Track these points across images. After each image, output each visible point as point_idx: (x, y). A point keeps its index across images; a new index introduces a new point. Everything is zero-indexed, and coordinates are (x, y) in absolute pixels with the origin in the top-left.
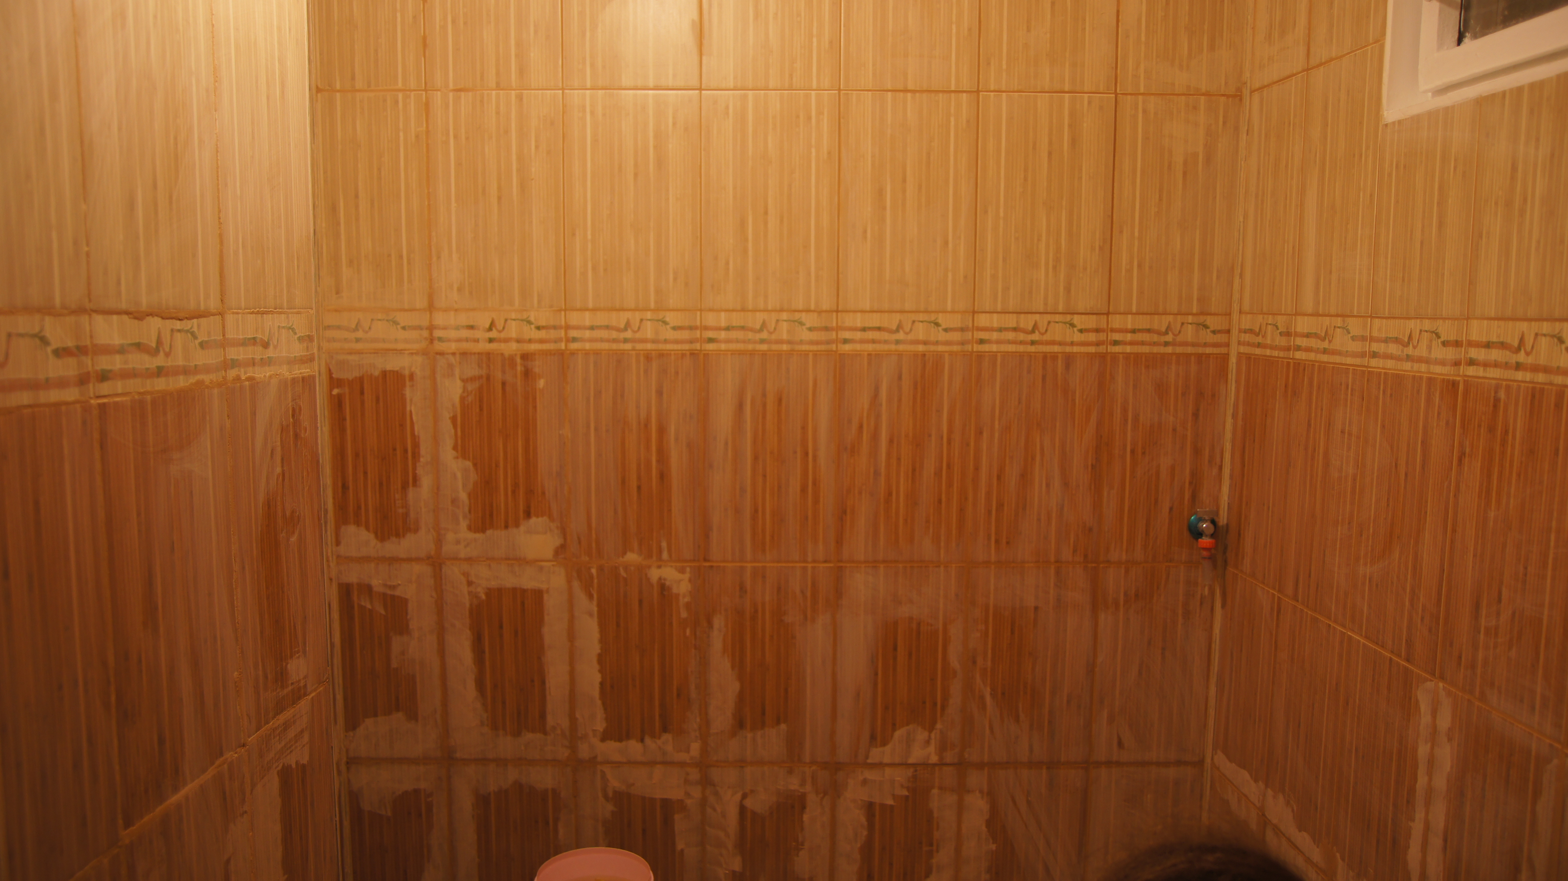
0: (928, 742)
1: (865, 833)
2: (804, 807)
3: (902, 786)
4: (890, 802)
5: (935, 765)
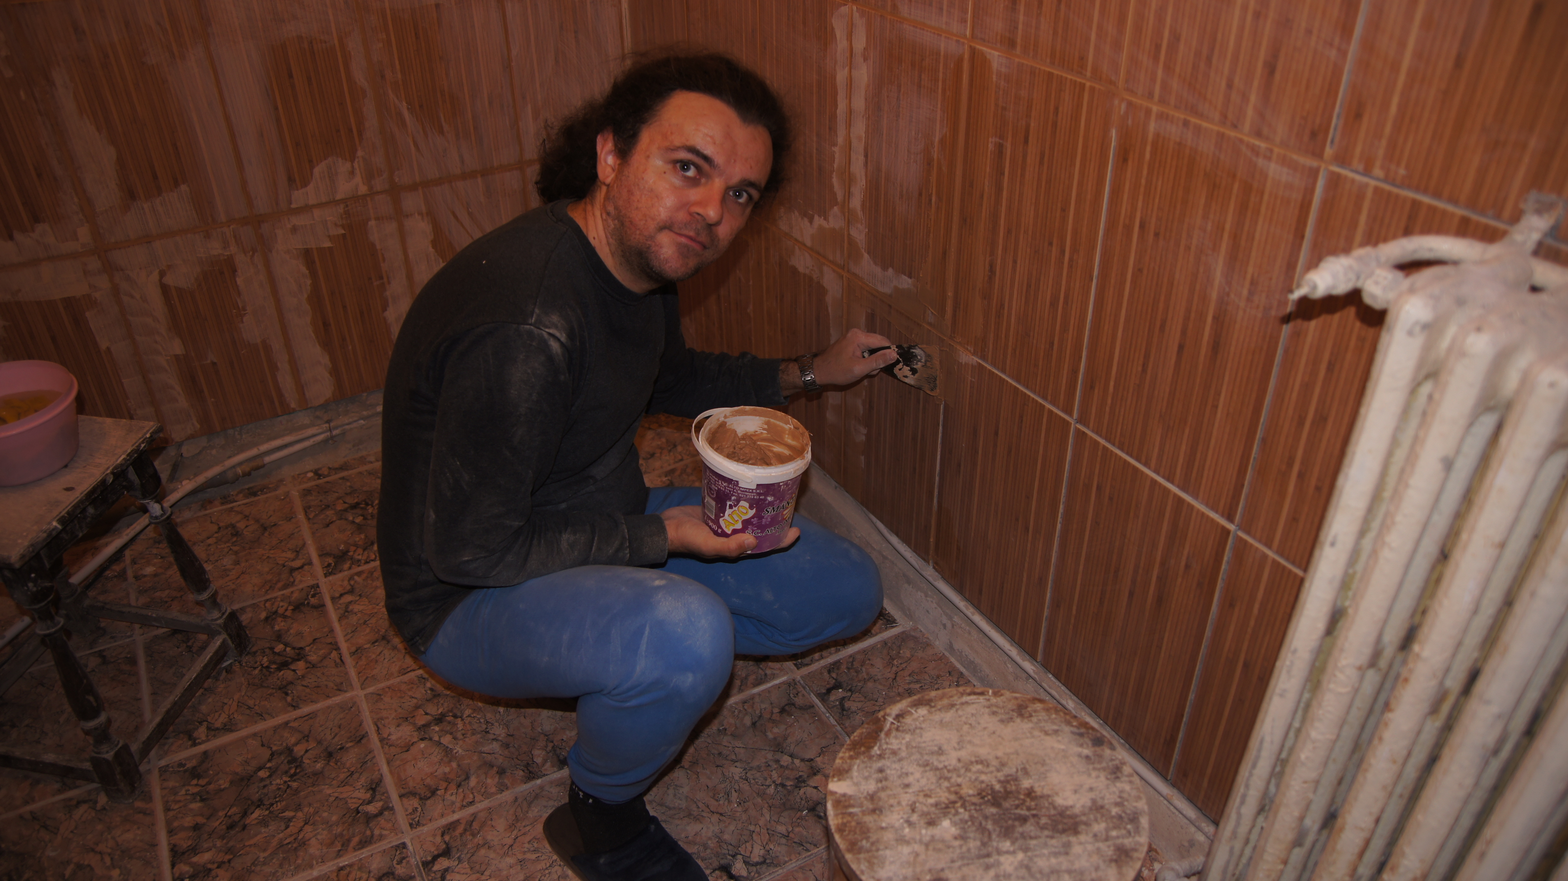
0: (352, 173)
1: (309, 282)
2: (234, 271)
3: (336, 225)
4: (327, 244)
5: (364, 196)
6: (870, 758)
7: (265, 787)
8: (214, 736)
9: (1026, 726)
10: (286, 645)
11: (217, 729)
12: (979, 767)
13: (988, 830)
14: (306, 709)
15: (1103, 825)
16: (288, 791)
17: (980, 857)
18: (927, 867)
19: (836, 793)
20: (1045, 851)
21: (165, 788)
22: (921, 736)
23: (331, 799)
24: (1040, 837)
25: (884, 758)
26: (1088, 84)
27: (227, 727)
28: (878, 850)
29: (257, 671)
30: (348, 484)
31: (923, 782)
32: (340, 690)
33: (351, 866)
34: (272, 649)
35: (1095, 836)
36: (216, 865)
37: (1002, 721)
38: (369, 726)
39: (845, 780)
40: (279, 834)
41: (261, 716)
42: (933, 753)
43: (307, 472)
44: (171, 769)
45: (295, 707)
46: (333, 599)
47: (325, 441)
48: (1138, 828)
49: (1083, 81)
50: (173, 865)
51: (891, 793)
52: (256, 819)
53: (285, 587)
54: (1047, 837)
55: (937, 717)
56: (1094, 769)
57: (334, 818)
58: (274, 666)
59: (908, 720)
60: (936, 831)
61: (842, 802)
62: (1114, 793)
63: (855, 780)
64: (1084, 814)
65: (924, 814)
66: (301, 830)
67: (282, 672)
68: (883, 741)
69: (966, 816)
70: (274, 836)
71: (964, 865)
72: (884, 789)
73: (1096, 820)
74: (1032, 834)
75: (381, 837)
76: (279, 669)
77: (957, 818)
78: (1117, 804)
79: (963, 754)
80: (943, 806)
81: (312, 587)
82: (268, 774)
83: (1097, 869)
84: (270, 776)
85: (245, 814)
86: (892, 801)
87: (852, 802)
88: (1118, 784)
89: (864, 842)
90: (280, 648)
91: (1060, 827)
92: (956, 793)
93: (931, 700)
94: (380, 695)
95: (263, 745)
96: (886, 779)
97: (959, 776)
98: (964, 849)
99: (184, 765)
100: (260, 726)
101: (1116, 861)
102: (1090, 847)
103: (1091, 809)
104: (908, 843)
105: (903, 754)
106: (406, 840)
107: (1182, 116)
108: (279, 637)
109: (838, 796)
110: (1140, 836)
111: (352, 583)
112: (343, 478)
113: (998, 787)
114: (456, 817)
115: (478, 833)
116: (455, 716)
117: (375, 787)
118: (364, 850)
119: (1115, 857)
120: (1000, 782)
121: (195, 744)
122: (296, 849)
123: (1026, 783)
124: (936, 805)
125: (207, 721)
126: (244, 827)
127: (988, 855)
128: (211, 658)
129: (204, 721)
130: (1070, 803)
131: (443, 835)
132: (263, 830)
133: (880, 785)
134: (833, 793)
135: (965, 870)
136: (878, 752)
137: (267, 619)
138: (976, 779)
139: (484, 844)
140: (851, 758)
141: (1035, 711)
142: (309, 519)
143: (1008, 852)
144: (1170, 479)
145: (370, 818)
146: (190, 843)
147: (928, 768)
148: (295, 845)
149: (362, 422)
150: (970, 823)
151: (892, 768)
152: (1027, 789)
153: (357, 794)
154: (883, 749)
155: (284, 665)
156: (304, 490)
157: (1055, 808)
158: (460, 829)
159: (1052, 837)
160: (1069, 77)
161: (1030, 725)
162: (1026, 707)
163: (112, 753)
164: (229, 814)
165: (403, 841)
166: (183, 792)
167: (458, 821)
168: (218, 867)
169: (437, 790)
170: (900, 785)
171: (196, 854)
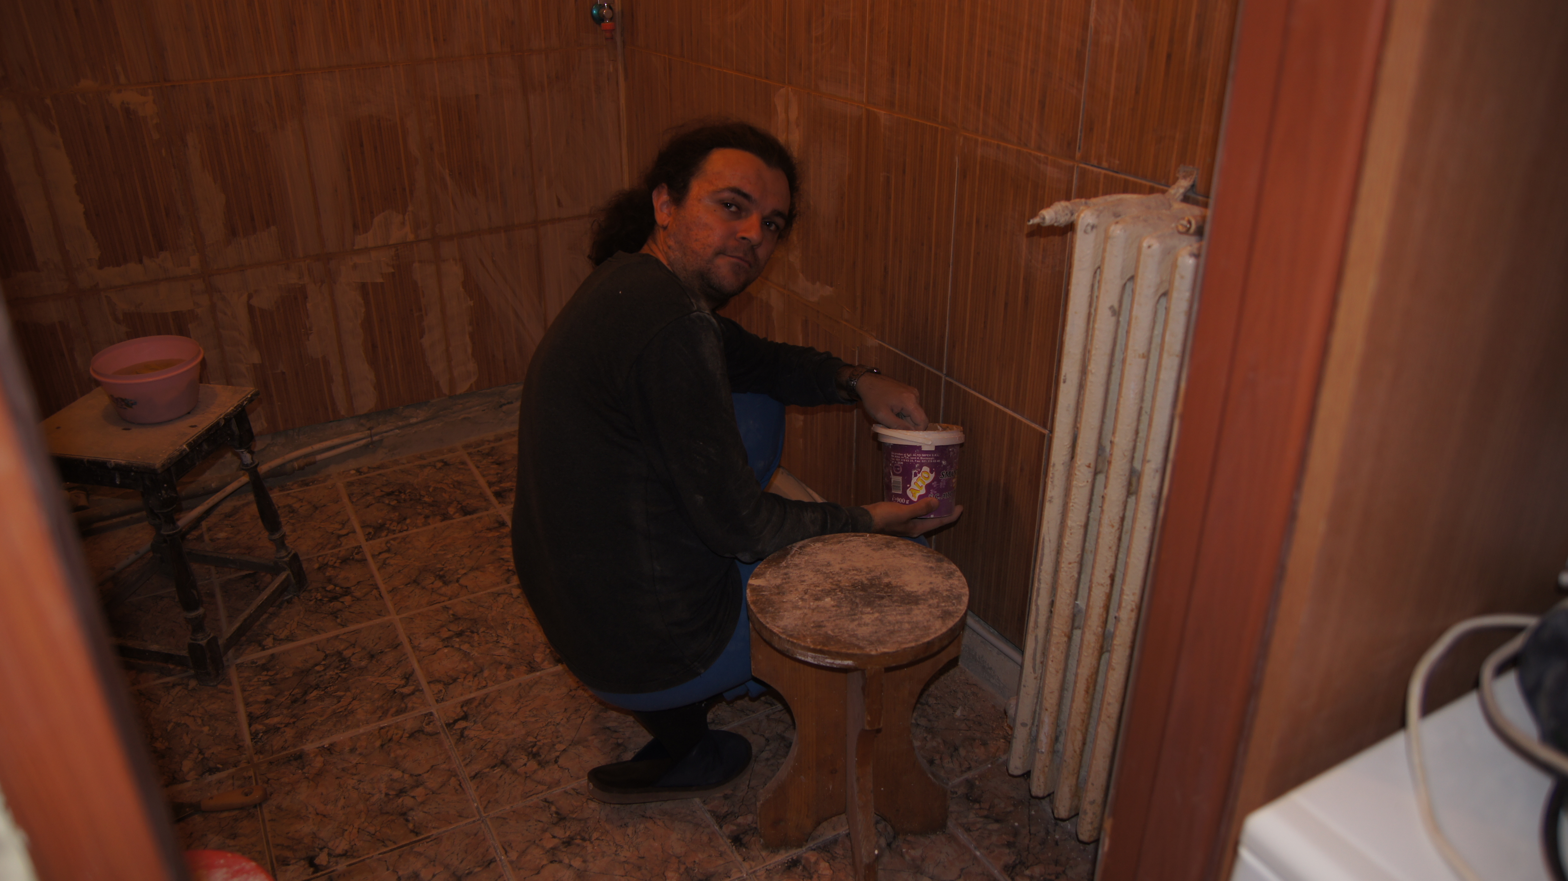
0: (403, 223)
1: (363, 310)
2: (306, 297)
3: (387, 264)
4: (380, 280)
5: (412, 242)
6: (779, 568)
7: (320, 676)
8: (280, 644)
9: (891, 552)
10: (336, 585)
11: (281, 640)
12: (855, 572)
13: (857, 603)
14: (352, 628)
15: (936, 601)
16: (339, 679)
17: (848, 616)
18: (813, 620)
19: (754, 585)
20: (895, 613)
21: (241, 677)
22: (816, 557)
23: (374, 684)
24: (891, 606)
25: (789, 568)
26: (940, 127)
27: (289, 638)
28: (779, 612)
29: (312, 603)
30: (385, 478)
31: (815, 579)
32: (379, 615)
33: (389, 726)
34: (324, 588)
35: (930, 606)
36: (283, 725)
37: (874, 550)
38: (403, 638)
39: (760, 579)
40: (333, 706)
41: (316, 631)
42: (823, 565)
43: (351, 470)
44: (246, 665)
45: (344, 626)
46: (373, 556)
47: (366, 446)
48: (960, 602)
49: (937, 126)
50: (250, 725)
51: (791, 585)
52: (314, 696)
53: (334, 547)
54: (896, 606)
55: (829, 547)
56: (935, 573)
57: (376, 696)
58: (326, 599)
59: (808, 549)
60: (821, 603)
61: (757, 590)
62: (947, 585)
63: (767, 579)
64: (924, 595)
65: (812, 595)
66: (350, 704)
67: (332, 604)
68: (789, 560)
69: (842, 596)
70: (329, 707)
71: (838, 619)
72: (786, 583)
73: (932, 598)
74: (886, 605)
75: (413, 709)
76: (330, 601)
77: (836, 597)
78: (947, 590)
79: (844, 566)
80: (827, 591)
81: (356, 548)
82: (323, 668)
83: (928, 621)
84: (324, 670)
85: (305, 693)
86: (791, 589)
87: (764, 589)
88: (951, 581)
89: (770, 608)
90: (331, 587)
91: (906, 601)
92: (837, 585)
93: (825, 539)
94: (412, 619)
95: (318, 650)
96: (789, 578)
97: (840, 577)
98: (839, 611)
99: (256, 663)
100: (316, 638)
101: (942, 618)
102: (925, 611)
103: (929, 593)
104: (800, 609)
105: (803, 566)
106: (432, 711)
107: (996, 142)
108: (329, 580)
109: (754, 586)
110: (961, 605)
111: (389, 545)
112: (380, 475)
113: (866, 582)
114: (472, 695)
115: (490, 705)
116: (472, 632)
117: (408, 677)
118: (400, 716)
119: (941, 616)
120: (868, 579)
121: (264, 649)
122: (346, 715)
123: (886, 580)
124: (822, 591)
125: (273, 634)
126: (305, 702)
127: (855, 615)
128: (278, 586)
129: (271, 634)
130: (915, 589)
131: (462, 707)
132: (320, 703)
133: (784, 581)
134: (751, 585)
135: (838, 622)
136: (785, 565)
137: (319, 568)
138: (851, 578)
139: (495, 712)
140: (766, 568)
141: (898, 545)
142: (352, 502)
143: (868, 613)
144: (1006, 406)
145: (403, 697)
146: (262, 711)
147: (818, 573)
148: (345, 713)
149: (397, 431)
150: (844, 599)
151: (794, 573)
152: (886, 583)
153: (394, 681)
154: (788, 564)
155: (335, 598)
156: (348, 482)
157: (904, 592)
158: (476, 703)
159: (899, 606)
160: (929, 124)
161: (894, 552)
162: (892, 543)
163: (205, 641)
164: (293, 693)
165: (431, 711)
166: (256, 679)
167: (474, 699)
168: (285, 726)
169: (458, 678)
170: (798, 581)
171: (267, 718)
